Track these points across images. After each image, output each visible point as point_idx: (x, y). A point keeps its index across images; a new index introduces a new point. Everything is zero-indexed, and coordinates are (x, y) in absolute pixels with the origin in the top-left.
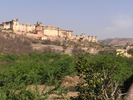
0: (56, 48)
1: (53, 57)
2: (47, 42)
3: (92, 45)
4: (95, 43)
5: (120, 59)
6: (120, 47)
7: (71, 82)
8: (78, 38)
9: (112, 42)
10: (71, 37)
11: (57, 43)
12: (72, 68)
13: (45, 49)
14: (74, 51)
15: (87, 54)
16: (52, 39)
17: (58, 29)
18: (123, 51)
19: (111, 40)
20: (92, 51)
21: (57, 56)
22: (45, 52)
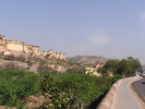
0: (20, 64)
1: (16, 74)
2: (10, 58)
3: (59, 62)
4: (63, 60)
5: (89, 78)
6: (89, 66)
7: (35, 102)
8: (45, 54)
9: (82, 60)
10: (37, 52)
11: (21, 59)
12: (37, 87)
13: (8, 65)
14: (40, 69)
15: (54, 72)
16: (16, 55)
17: (23, 44)
18: (92, 69)
19: (80, 58)
20: (60, 69)
21: (21, 74)
22: (8, 69)
